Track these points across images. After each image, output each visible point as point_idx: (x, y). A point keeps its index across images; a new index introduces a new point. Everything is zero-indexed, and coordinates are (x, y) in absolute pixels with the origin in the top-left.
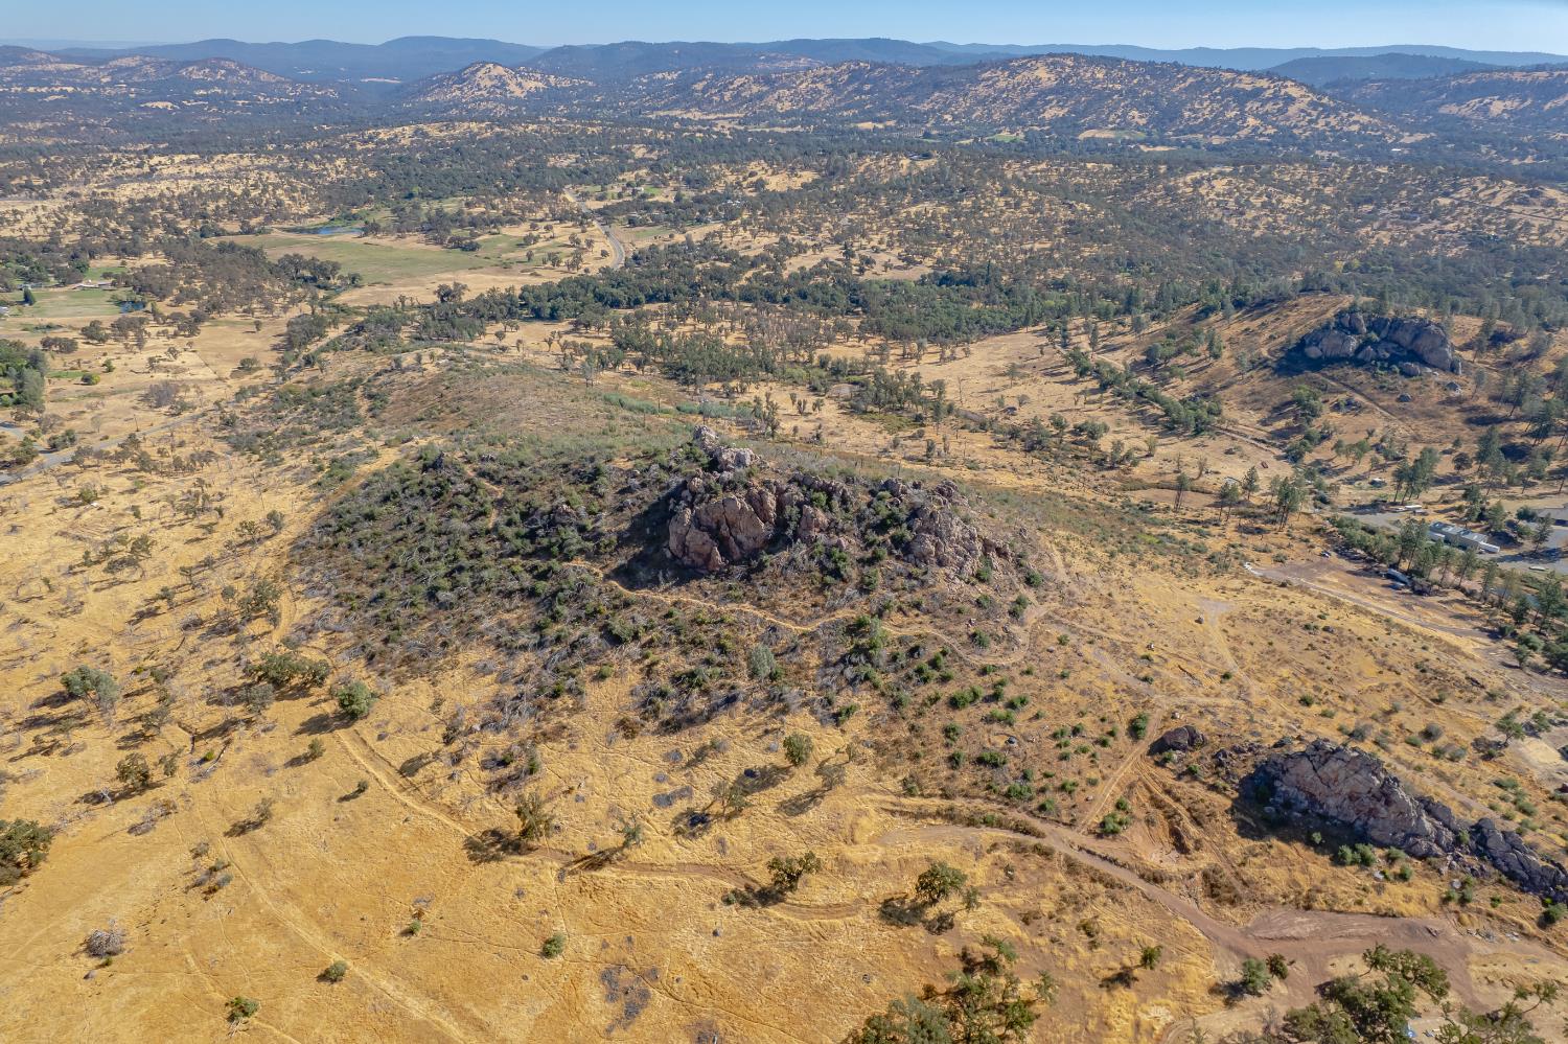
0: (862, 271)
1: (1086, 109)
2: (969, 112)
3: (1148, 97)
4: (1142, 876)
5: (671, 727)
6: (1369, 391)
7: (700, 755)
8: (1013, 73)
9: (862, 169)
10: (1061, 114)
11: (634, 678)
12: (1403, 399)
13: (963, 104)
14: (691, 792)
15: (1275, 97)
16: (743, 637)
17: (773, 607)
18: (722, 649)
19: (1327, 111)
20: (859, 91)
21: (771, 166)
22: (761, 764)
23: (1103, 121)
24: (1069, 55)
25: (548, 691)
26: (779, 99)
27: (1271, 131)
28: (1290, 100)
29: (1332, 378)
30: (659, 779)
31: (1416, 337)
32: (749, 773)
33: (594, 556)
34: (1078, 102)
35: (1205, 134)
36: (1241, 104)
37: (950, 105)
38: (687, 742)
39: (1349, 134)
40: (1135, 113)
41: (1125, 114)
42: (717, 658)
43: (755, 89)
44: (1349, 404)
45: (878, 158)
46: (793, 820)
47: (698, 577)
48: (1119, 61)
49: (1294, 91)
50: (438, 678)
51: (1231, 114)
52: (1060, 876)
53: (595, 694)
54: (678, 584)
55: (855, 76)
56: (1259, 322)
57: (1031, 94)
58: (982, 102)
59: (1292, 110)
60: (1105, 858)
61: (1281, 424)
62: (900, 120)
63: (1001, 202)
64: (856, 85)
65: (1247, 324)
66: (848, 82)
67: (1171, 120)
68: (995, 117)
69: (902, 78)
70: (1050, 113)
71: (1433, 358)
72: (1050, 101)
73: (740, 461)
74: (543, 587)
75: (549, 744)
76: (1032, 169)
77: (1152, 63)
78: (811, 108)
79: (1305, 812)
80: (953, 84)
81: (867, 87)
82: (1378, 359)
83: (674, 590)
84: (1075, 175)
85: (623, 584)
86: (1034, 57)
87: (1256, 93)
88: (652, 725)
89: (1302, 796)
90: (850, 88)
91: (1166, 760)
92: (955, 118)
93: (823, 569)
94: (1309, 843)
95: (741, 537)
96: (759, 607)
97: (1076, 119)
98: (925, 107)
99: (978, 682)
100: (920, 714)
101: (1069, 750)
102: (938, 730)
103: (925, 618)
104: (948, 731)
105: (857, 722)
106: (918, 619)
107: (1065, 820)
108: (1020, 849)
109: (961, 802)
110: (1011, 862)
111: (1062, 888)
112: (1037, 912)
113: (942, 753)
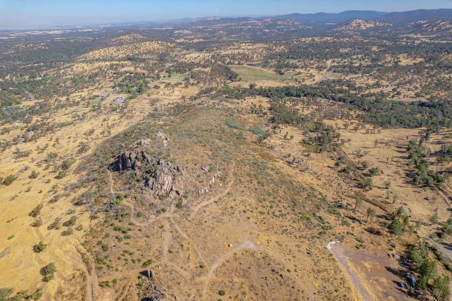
46: (61, 237)
52: (79, 288)
60: (92, 291)
91: (141, 277)
93: (130, 178)
99: (126, 226)
100: (107, 227)
101: (123, 257)
102: (105, 233)
103: (134, 202)
104: (107, 235)
105: (95, 221)
106: (133, 202)
107: (99, 275)
108: (82, 274)
109: (89, 254)
110: (76, 276)
111: (75, 291)
112: (63, 292)
113: (100, 239)
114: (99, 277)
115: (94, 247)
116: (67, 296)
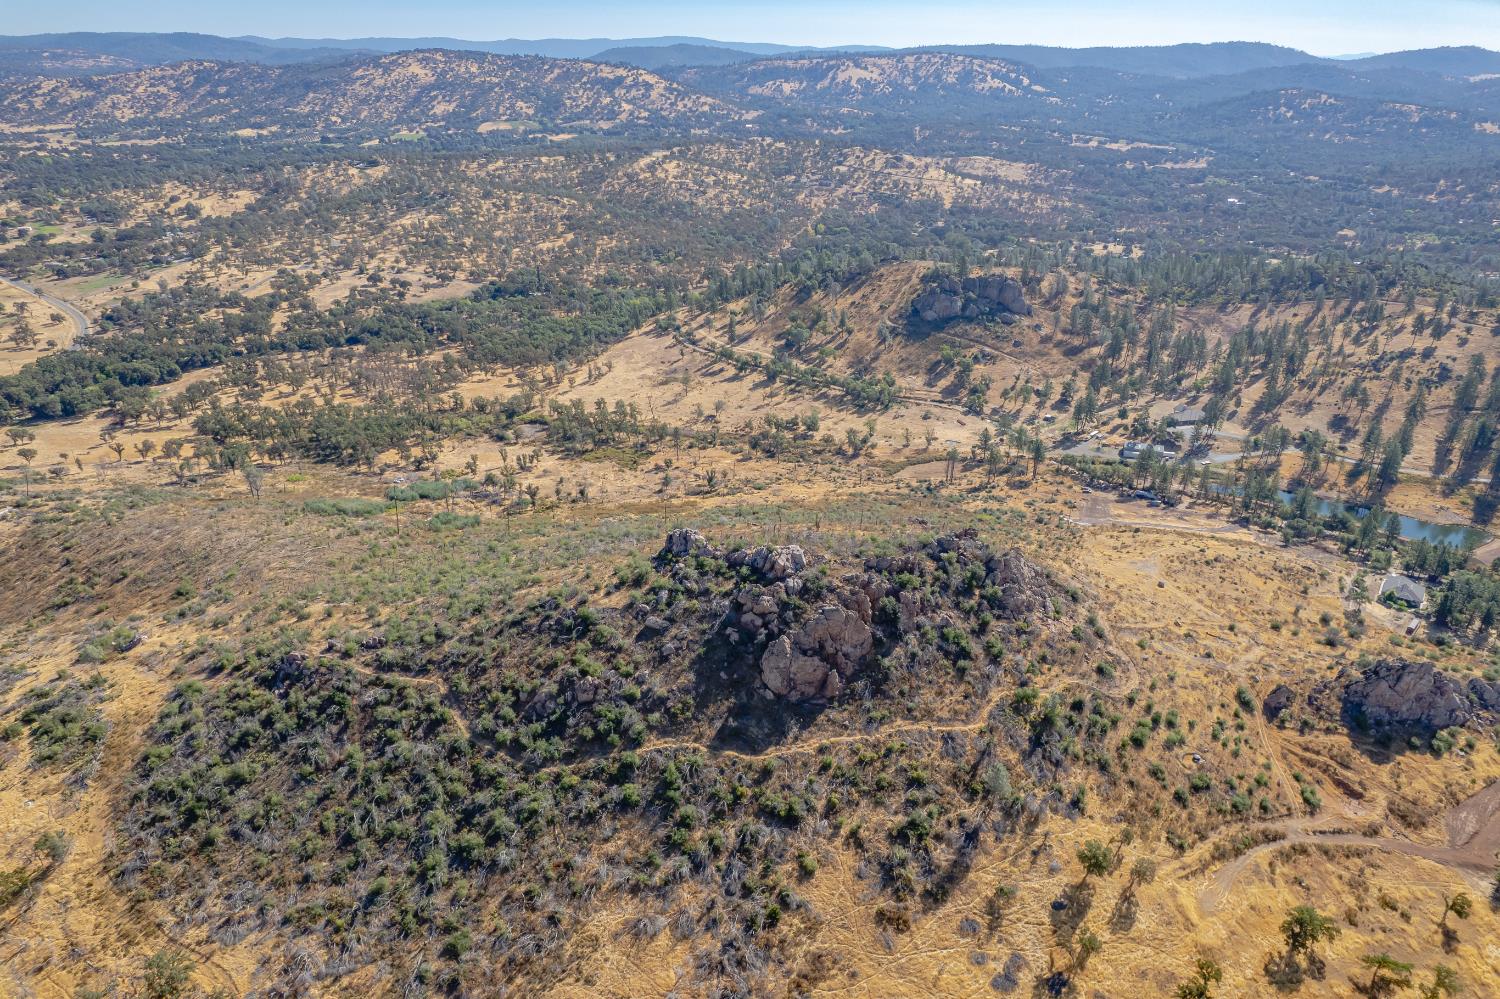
0: (401, 295)
1: (473, 103)
2: (355, 113)
3: (526, 87)
4: (1365, 834)
5: (935, 897)
6: (990, 342)
7: (993, 911)
8: (387, 70)
9: (308, 183)
10: (451, 108)
11: (847, 859)
12: (1017, 344)
13: (347, 105)
14: (1019, 957)
15: (636, 84)
16: (925, 760)
17: (929, 714)
18: (916, 783)
19: (682, 95)
20: (213, 94)
21: (193, 187)
22: (1058, 891)
23: (495, 114)
24: (437, 50)
25: (761, 921)
26: (114, 106)
27: (646, 114)
28: (648, 86)
29: (955, 335)
30: (979, 961)
31: (1001, 291)
32: (1057, 906)
33: (672, 725)
34: (463, 97)
35: (592, 120)
36: (610, 92)
37: (330, 106)
38: (963, 904)
39: (704, 114)
40: (520, 104)
41: (512, 106)
42: (917, 794)
43: (76, 94)
44: (984, 356)
45: (321, 170)
46: (1133, 933)
47: (821, 709)
48: (484, 55)
49: (651, 79)
50: (587, 970)
51: (607, 100)
52: (1329, 866)
53: (819, 896)
54: (803, 727)
55: (202, 78)
56: (859, 294)
57: (413, 92)
58: (364, 101)
59: (654, 94)
60: (1334, 833)
61: (943, 383)
62: (284, 125)
63: (486, 205)
64: (208, 87)
65: (850, 299)
66: (197, 85)
67: (556, 109)
68: (386, 115)
69: (261, 78)
70: (440, 109)
71: (1015, 306)
72: (436, 97)
73: (798, 565)
74: (634, 789)
75: (821, 985)
76: (491, 167)
77: (516, 57)
78: (161, 114)
79: (1389, 724)
80: (326, 84)
81: (222, 90)
82: (982, 314)
83: (805, 734)
84: (534, 171)
85: (741, 750)
86: (406, 53)
87: (619, 81)
88: (913, 904)
89: (1383, 712)
90: (202, 91)
91: (1283, 721)
92: (344, 120)
93: (947, 654)
94: (1413, 748)
95: (846, 648)
96: (915, 720)
97: (466, 113)
98: (304, 109)
99: (1134, 714)
100: (1125, 768)
101: (1232, 746)
102: (1147, 777)
103: (1056, 669)
104: (1155, 773)
105: (1092, 802)
106: (1053, 673)
107: (1284, 811)
108: (1285, 857)
109: (1214, 837)
110: (1293, 873)
111: (1340, 877)
112: (1350, 909)
113: (1167, 797)
114: (1290, 815)
115: (1191, 818)
116: (1359, 898)
